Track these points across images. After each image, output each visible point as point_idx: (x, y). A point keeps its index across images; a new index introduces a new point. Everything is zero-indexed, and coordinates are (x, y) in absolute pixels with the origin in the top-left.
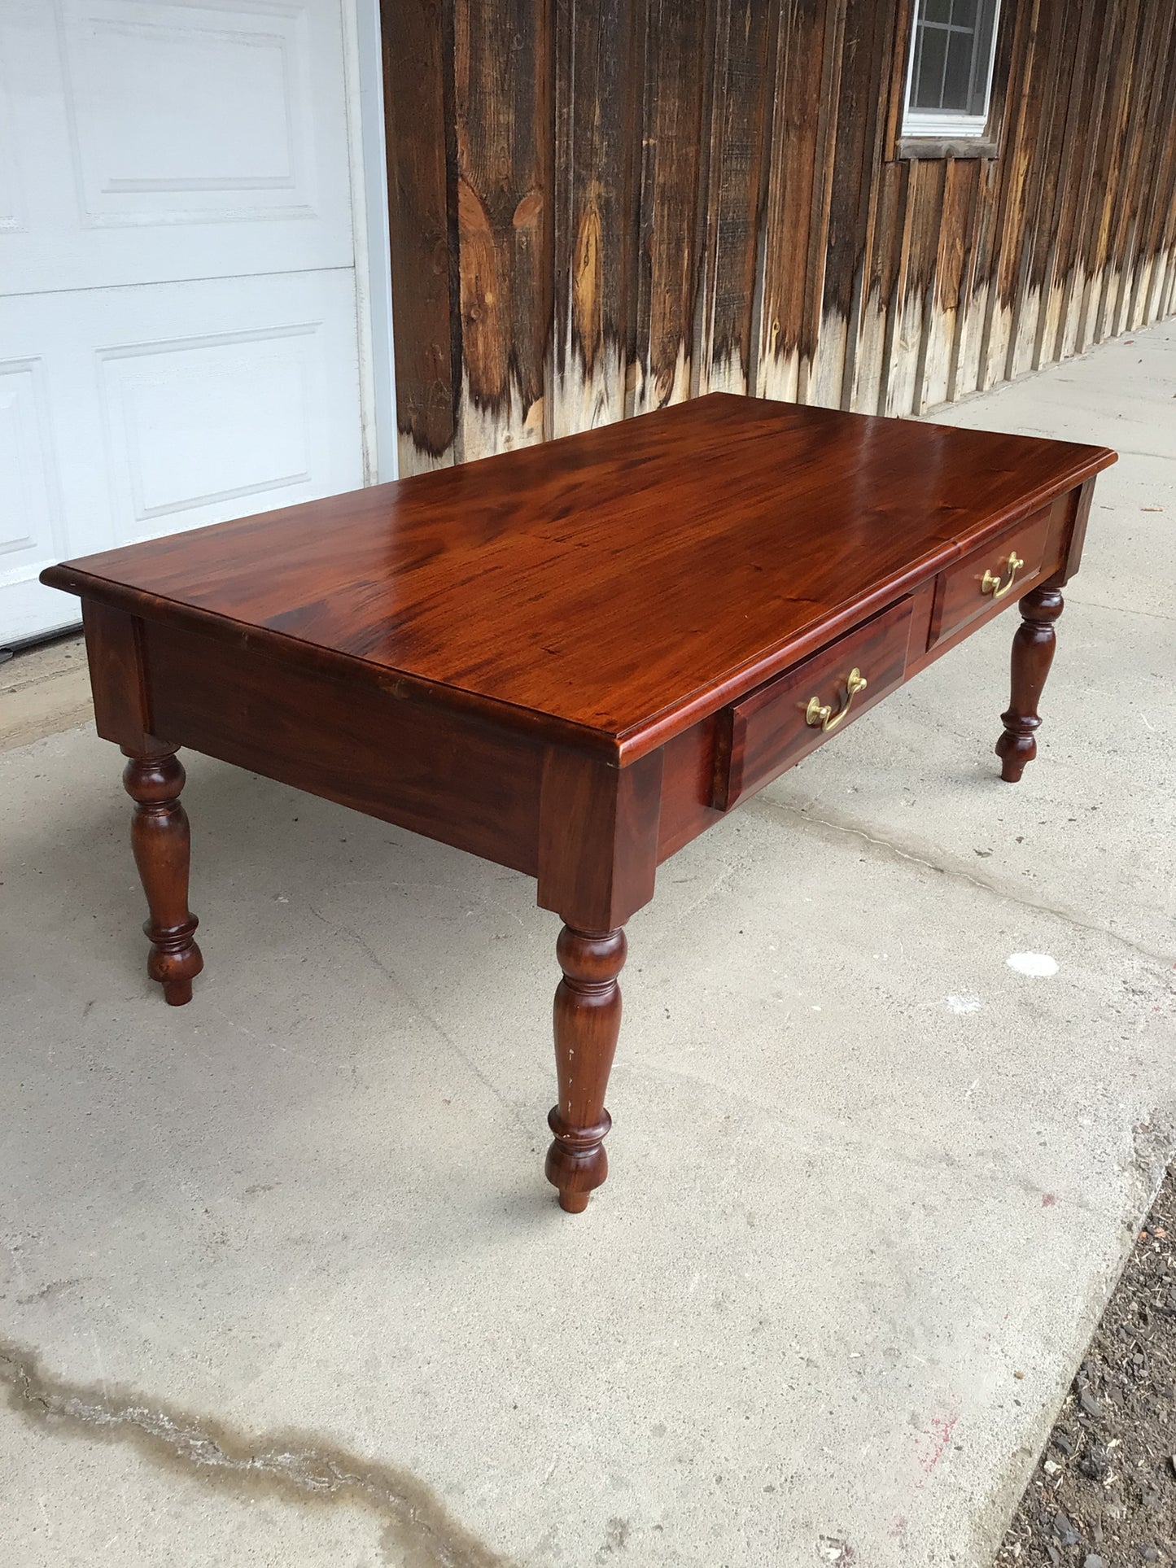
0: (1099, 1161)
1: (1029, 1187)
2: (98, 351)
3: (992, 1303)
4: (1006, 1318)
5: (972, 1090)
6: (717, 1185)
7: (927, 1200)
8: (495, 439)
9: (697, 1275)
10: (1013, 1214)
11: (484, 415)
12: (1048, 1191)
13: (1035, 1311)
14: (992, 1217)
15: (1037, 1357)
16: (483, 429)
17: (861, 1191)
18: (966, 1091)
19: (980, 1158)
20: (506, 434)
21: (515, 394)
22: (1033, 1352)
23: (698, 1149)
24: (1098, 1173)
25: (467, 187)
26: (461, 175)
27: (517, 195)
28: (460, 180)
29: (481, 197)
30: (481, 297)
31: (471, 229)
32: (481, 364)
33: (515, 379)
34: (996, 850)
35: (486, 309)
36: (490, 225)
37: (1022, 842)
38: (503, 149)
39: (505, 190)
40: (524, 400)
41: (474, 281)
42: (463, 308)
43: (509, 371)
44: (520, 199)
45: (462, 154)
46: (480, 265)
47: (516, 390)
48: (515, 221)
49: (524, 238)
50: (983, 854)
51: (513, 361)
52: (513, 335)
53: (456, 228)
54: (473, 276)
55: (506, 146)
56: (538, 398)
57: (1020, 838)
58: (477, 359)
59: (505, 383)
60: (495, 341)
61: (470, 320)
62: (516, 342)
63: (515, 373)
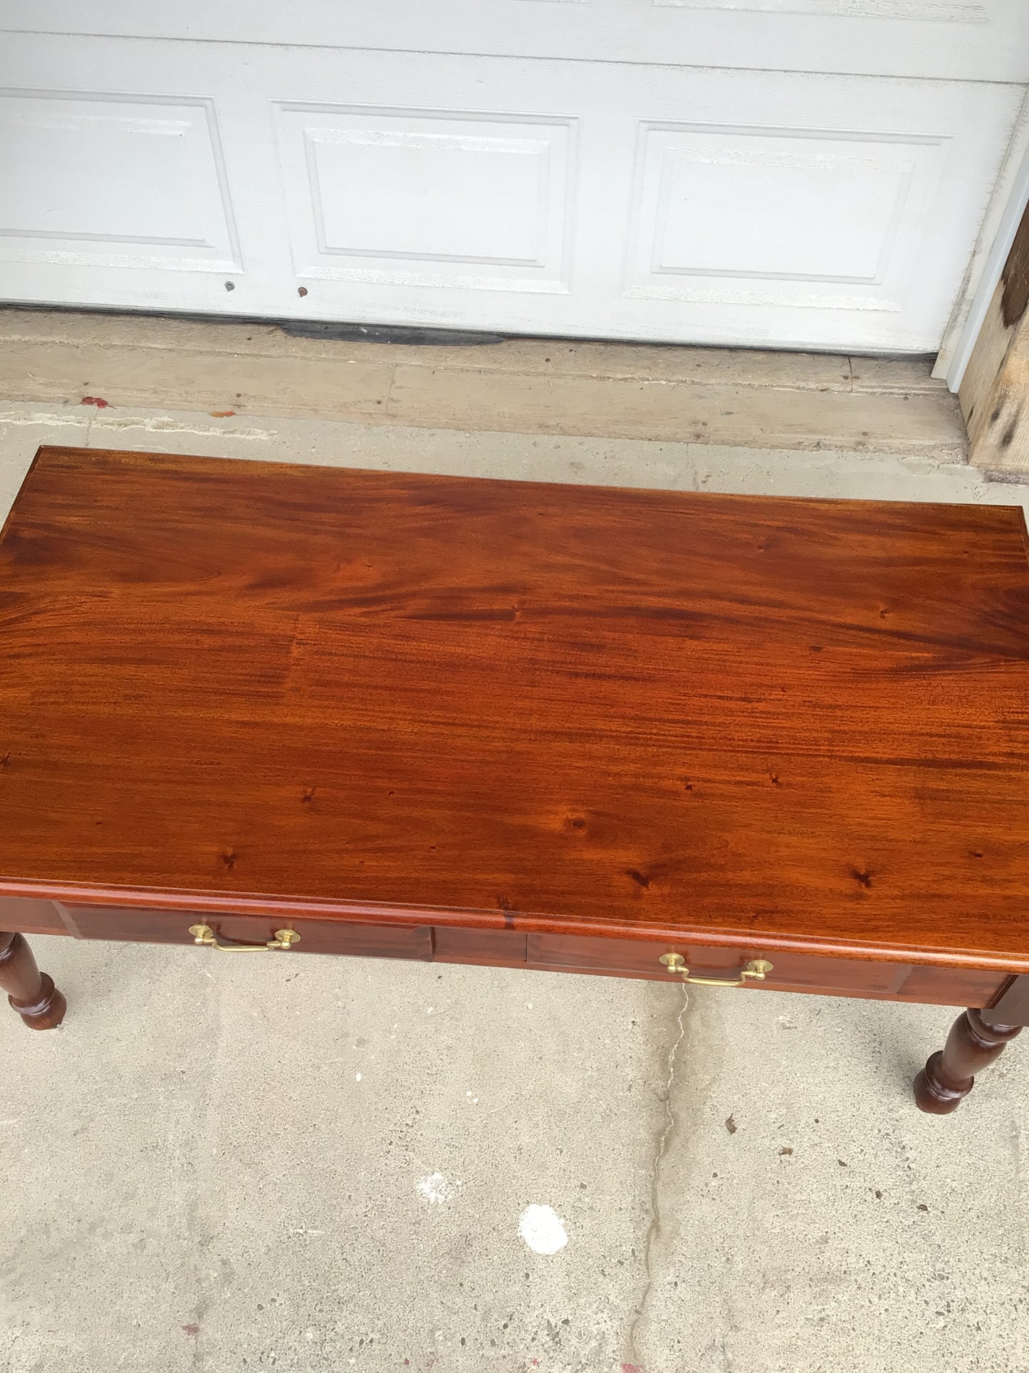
0: (261, 1358)
1: (200, 1312)
2: (642, 121)
3: (60, 1317)
4: (49, 1331)
5: (306, 1232)
6: (106, 1096)
7: (151, 1239)
9: (15, 1121)
10: (163, 1307)
12: (202, 1326)
13: (64, 1350)
14: (152, 1293)
15: (20, 1362)
17: (140, 1192)
18: (302, 1228)
19: (220, 1263)
22: (24, 1358)
23: (139, 1068)
24: (245, 1361)
34: (745, 1136)
37: (783, 1157)
50: (730, 1126)
57: (790, 1152)
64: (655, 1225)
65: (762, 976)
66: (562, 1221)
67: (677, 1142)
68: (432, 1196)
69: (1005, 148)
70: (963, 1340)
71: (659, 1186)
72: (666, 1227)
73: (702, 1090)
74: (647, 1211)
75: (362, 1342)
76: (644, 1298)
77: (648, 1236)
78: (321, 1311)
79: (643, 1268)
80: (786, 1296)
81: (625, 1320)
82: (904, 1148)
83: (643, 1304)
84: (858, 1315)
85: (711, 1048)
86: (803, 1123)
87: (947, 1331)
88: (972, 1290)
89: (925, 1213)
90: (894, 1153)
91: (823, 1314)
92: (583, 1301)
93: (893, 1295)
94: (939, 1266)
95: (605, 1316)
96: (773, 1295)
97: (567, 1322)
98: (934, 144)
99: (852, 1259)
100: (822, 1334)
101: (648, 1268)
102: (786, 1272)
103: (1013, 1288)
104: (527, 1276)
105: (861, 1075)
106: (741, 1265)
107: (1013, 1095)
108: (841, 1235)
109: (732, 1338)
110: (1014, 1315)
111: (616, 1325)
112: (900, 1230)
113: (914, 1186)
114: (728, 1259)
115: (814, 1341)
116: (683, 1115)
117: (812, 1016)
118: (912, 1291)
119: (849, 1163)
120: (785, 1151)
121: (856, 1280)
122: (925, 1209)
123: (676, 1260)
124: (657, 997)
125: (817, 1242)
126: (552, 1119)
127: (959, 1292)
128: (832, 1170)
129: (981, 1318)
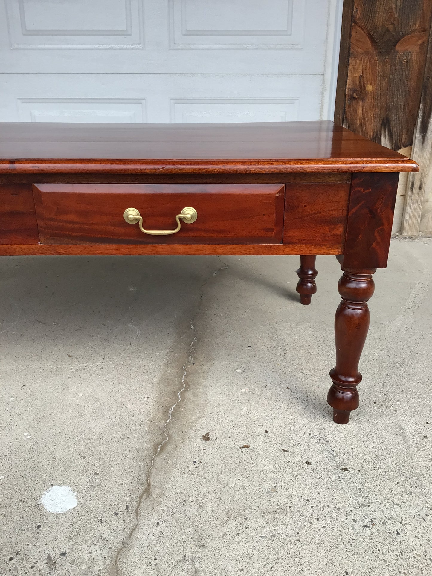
25: (358, 28)
26: (355, 22)
27: (401, 33)
28: (353, 24)
29: (369, 34)
30: (362, 87)
31: (360, 51)
32: (358, 122)
33: (387, 133)
34: (218, 441)
35: (367, 94)
36: (375, 50)
37: (244, 450)
38: (391, 7)
39: (391, 30)
40: (393, 145)
41: (358, 78)
42: (348, 91)
43: (381, 128)
44: (404, 36)
45: (357, 11)
46: (364, 70)
47: (387, 139)
48: (397, 48)
49: (404, 58)
50: (206, 438)
51: (386, 123)
52: (387, 109)
53: (349, 50)
54: (358, 75)
55: (394, 6)
56: (406, 146)
57: (248, 447)
58: (356, 119)
59: (377, 134)
60: (371, 111)
61: (352, 98)
62: (390, 114)
63: (387, 130)
64: (147, 491)
67: (169, 448)
70: (387, 542)
71: (153, 471)
72: (155, 492)
73: (190, 423)
74: (141, 484)
76: (131, 534)
77: (141, 498)
79: (134, 516)
80: (245, 524)
81: (113, 548)
82: (328, 441)
83: (129, 538)
84: (302, 532)
85: (198, 405)
86: (257, 433)
87: (373, 537)
88: (388, 512)
89: (347, 472)
90: (321, 444)
91: (274, 533)
92: (80, 540)
93: (328, 518)
94: (361, 499)
95: (97, 548)
96: (234, 524)
97: (64, 554)
98: (292, 103)
99: (295, 500)
100: (274, 545)
101: (137, 516)
102: (244, 510)
103: (419, 509)
104: (39, 527)
105: (296, 410)
106: (210, 509)
107: (397, 414)
108: (286, 487)
109: (200, 553)
110: (424, 524)
111: (105, 552)
112: (329, 482)
113: (337, 459)
114: (200, 506)
115: (267, 550)
116: (175, 435)
117: (264, 388)
118: (343, 515)
119: (290, 450)
120: (244, 447)
121: (299, 511)
122: (346, 470)
123: (160, 509)
124: (165, 387)
125: (268, 492)
126: (82, 443)
127: (379, 513)
128: (278, 454)
129: (399, 527)
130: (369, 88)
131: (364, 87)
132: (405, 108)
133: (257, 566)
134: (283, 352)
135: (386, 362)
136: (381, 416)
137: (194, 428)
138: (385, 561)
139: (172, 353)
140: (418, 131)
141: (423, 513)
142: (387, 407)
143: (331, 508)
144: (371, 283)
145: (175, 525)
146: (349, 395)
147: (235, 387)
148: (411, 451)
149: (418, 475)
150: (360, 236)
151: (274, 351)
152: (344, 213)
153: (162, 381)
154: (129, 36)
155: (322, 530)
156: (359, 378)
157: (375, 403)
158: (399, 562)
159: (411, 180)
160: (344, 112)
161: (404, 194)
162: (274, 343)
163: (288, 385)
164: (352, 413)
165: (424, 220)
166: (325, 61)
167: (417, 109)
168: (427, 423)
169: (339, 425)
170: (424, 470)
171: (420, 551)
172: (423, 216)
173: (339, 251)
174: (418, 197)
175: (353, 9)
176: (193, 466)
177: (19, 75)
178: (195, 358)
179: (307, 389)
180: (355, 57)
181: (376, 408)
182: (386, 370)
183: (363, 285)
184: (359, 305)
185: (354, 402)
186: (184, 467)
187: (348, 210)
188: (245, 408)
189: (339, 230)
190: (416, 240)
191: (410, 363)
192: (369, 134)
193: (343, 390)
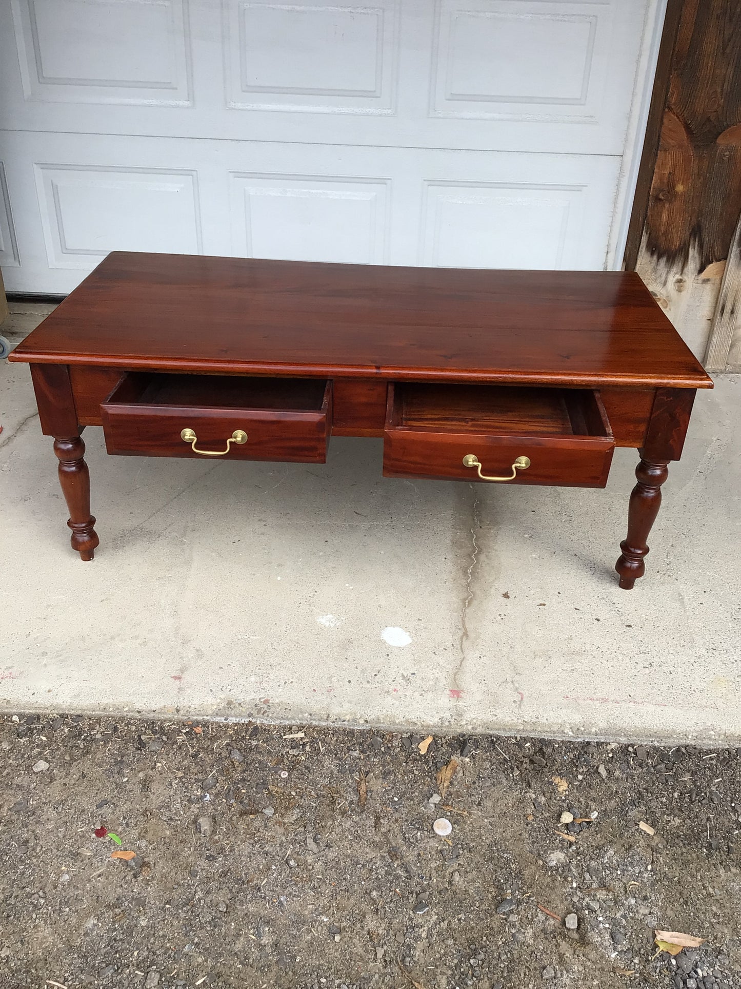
1: (182, 671)
2: (425, 180)
5: (249, 638)
8: (666, 278)
10: (158, 669)
11: (658, 261)
12: (183, 676)
14: (152, 663)
16: (655, 270)
18: (246, 636)
19: (195, 651)
20: (678, 277)
21: (693, 253)
24: (211, 691)
25: (673, 115)
26: (669, 107)
27: (725, 123)
28: (667, 110)
29: (686, 123)
30: (671, 186)
31: (672, 142)
32: (663, 228)
33: (697, 244)
34: (517, 599)
35: (675, 195)
36: (691, 141)
37: (540, 607)
38: (716, 92)
39: (712, 119)
40: (703, 259)
41: (667, 176)
42: (653, 191)
43: (690, 237)
44: (728, 126)
45: (673, 94)
46: (675, 166)
47: (696, 251)
48: (719, 141)
49: (727, 153)
50: (506, 596)
51: (696, 231)
52: (700, 215)
53: (659, 141)
54: (667, 172)
55: (719, 90)
56: (720, 260)
57: (544, 605)
58: (660, 225)
59: (685, 244)
60: (680, 216)
61: (657, 199)
62: (703, 220)
63: (697, 240)
64: (466, 634)
65: (524, 465)
66: (408, 633)
67: (475, 603)
68: (327, 624)
69: (615, 191)
70: (661, 678)
71: (466, 619)
72: (472, 635)
73: (489, 583)
74: (459, 629)
75: (286, 683)
76: (461, 663)
77: (462, 638)
78: (260, 669)
79: (460, 651)
80: (549, 661)
81: (450, 672)
82: (614, 603)
83: (460, 666)
84: (595, 668)
85: (493, 567)
86: (551, 594)
87: (651, 674)
88: (664, 658)
89: (630, 628)
90: (608, 605)
91: (573, 668)
92: (423, 665)
93: (615, 660)
94: (642, 649)
95: (437, 671)
96: (541, 661)
97: (414, 674)
98: (578, 191)
99: (588, 647)
100: (574, 676)
101: (462, 651)
102: (548, 651)
103: (689, 657)
104: (388, 655)
105: (585, 576)
106: (520, 650)
107: (678, 583)
108: (580, 637)
109: (517, 678)
110: (692, 668)
111: (445, 674)
112: (616, 634)
113: (622, 618)
114: (511, 647)
115: (568, 678)
116: (478, 592)
117: (553, 554)
118: (628, 659)
119: (581, 609)
120: (541, 605)
121: (592, 655)
122: (630, 626)
123: (479, 647)
124: (459, 549)
125: (565, 640)
126: (399, 594)
127: (656, 659)
128: (571, 612)
129: (672, 669)
130: (680, 188)
131: (674, 187)
132: (721, 214)
133: (562, 688)
134: (568, 518)
135: (672, 533)
136: (663, 584)
137: (494, 587)
138: (659, 690)
139: (457, 515)
140: (735, 244)
141: (692, 661)
142: (669, 576)
143: (618, 654)
144: (665, 472)
145: (494, 659)
146: (635, 565)
147: (525, 552)
148: (688, 614)
149: (691, 633)
150: (660, 434)
151: (559, 518)
152: (648, 415)
153: (454, 543)
154: (378, 99)
155: (611, 668)
156: (646, 551)
157: (658, 572)
158: (670, 691)
159: (722, 302)
160: (646, 215)
161: (711, 318)
162: (559, 508)
163: (575, 552)
164: (637, 580)
165: (734, 350)
166: (626, 140)
167: (736, 216)
168: (705, 592)
169: (624, 590)
170: (697, 630)
171: (687, 685)
172: (732, 346)
173: (640, 445)
174: (729, 324)
175: (667, 92)
176: (500, 618)
177: (233, 142)
178: (481, 521)
179: (594, 557)
180: (665, 150)
181: (659, 577)
182: (671, 540)
183: (658, 472)
184: (653, 489)
185: (640, 571)
186: (492, 618)
187: (651, 413)
188: (537, 571)
189: (642, 428)
190: (722, 376)
191: (695, 534)
192: (675, 243)
193: (632, 560)
